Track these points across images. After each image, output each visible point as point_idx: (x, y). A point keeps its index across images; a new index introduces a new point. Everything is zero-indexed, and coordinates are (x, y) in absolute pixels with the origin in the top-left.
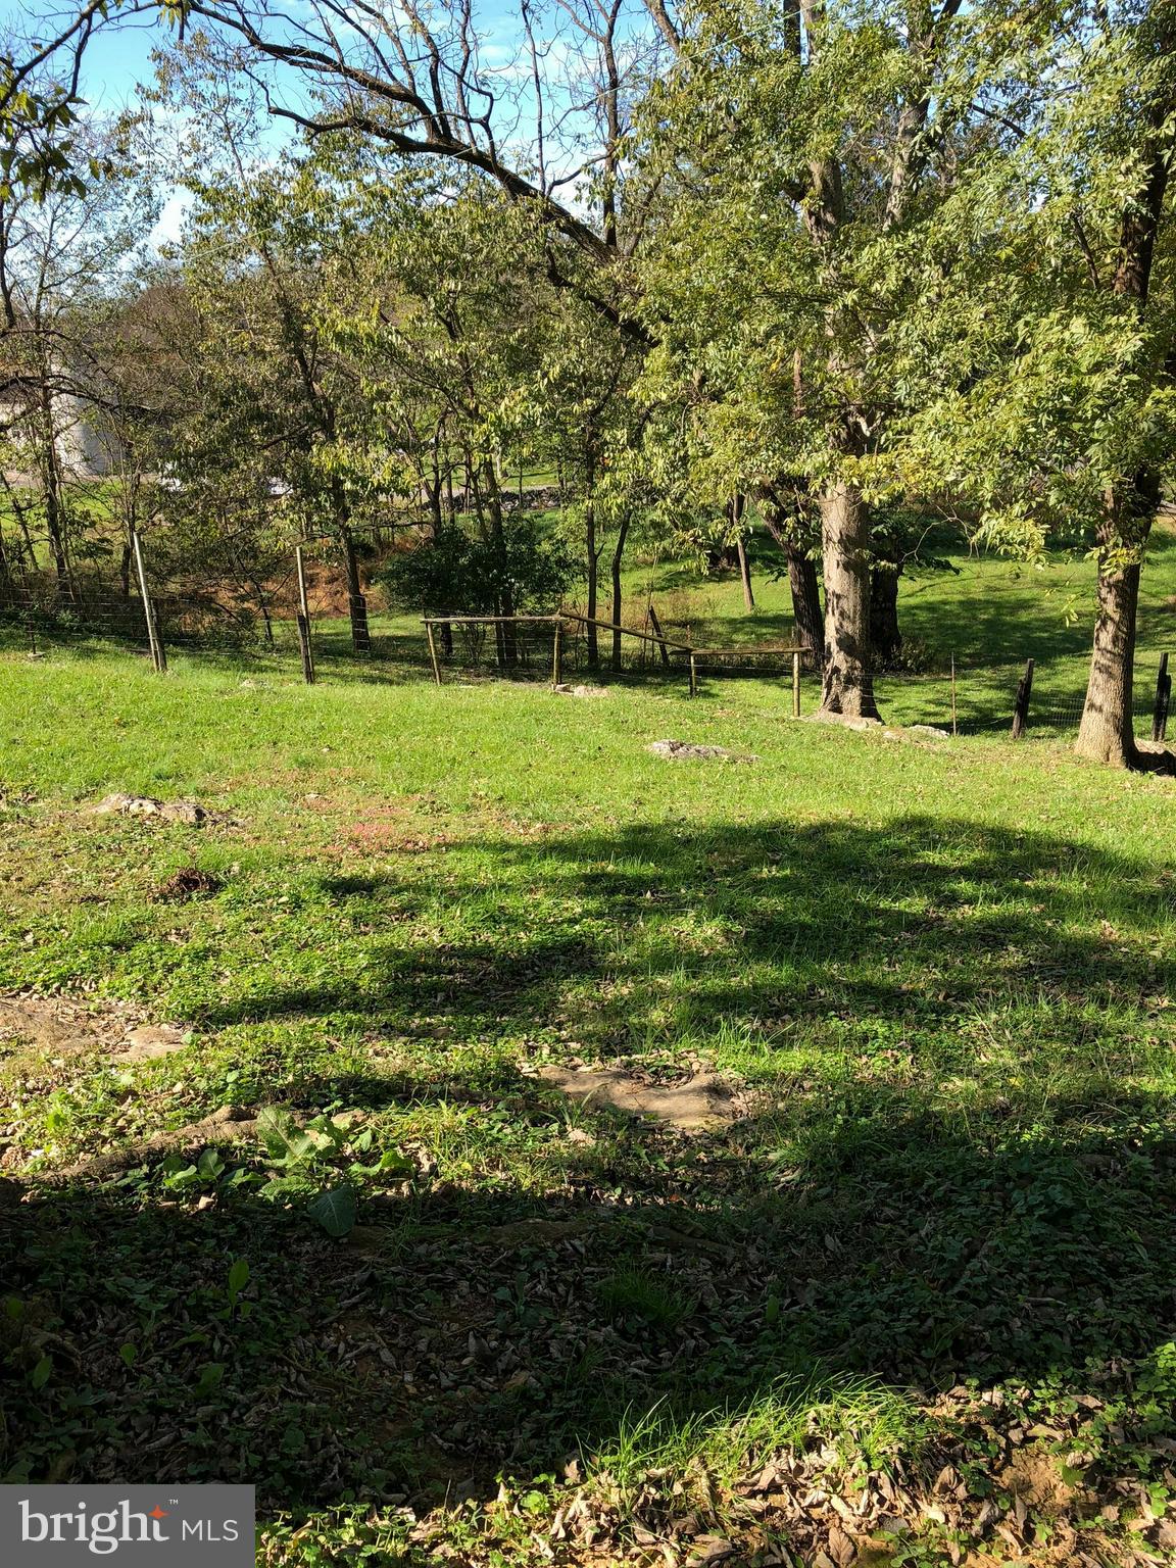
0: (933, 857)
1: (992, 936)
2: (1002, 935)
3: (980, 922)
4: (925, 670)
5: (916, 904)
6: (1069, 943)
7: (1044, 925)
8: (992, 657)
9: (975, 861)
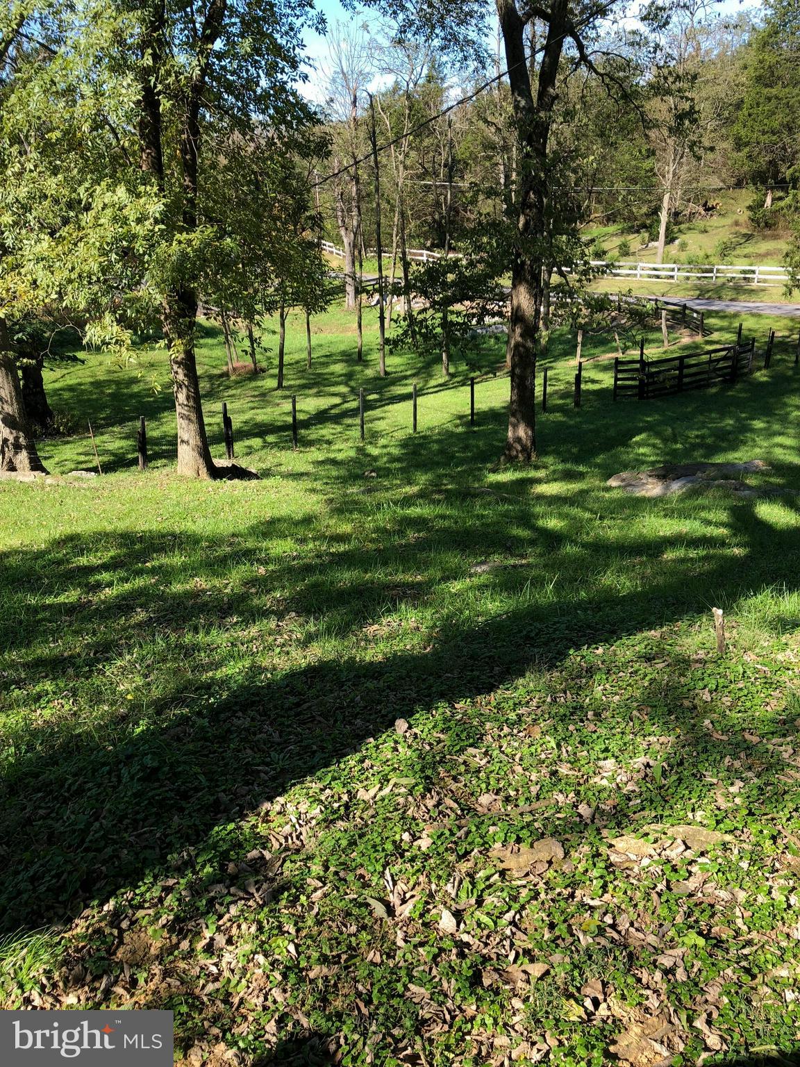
0: (83, 561)
1: (124, 605)
2: (132, 602)
3: (117, 597)
4: (74, 433)
5: (71, 596)
6: (175, 596)
7: (159, 590)
8: (118, 418)
9: (111, 557)
